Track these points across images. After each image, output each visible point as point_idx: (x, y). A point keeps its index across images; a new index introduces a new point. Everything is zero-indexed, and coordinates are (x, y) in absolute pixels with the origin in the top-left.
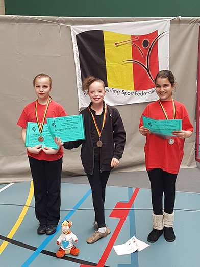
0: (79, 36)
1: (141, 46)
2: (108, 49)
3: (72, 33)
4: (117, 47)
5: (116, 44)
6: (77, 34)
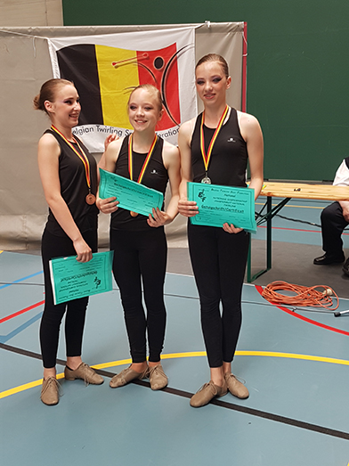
0: (60, 53)
1: (151, 67)
2: (103, 70)
3: (50, 48)
4: (116, 67)
5: (114, 64)
6: (57, 49)
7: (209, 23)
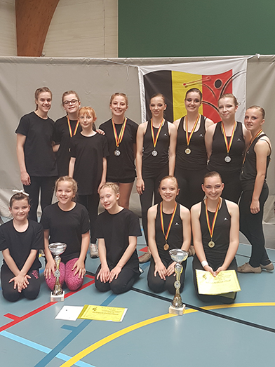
0: (146, 77)
3: (139, 73)
4: (186, 87)
5: (184, 84)
6: (144, 74)
7: (259, 55)
